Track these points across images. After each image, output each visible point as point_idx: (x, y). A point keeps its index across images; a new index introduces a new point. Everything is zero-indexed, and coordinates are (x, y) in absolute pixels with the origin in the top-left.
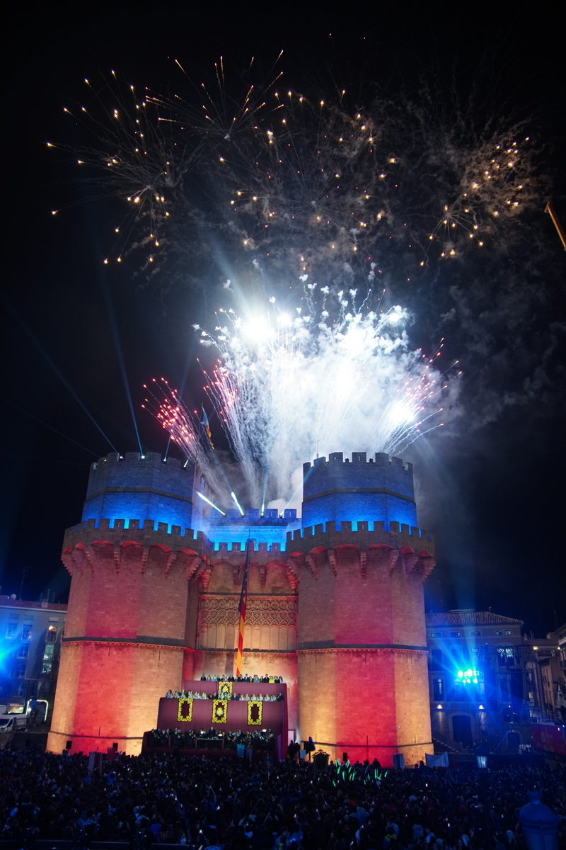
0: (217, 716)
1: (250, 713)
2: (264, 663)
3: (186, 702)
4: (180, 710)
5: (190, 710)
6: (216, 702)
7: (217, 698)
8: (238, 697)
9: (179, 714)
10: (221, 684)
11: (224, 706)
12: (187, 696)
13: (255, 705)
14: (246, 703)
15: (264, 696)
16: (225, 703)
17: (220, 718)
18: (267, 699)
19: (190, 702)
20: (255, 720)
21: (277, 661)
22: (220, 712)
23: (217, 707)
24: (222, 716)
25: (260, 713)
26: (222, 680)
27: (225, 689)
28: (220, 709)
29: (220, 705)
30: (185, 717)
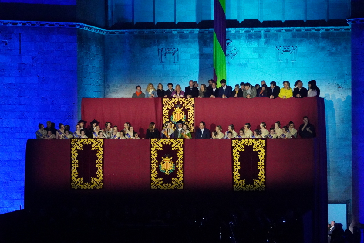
0: (161, 174)
1: (237, 165)
2: (271, 52)
3: (87, 147)
4: (75, 164)
5: (99, 164)
6: (157, 145)
7: (158, 135)
8: (210, 130)
9: (75, 173)
10: (167, 104)
11: (175, 152)
12: (89, 133)
13: (248, 148)
14: (228, 144)
15: (271, 128)
16: (177, 145)
17: (167, 178)
18: (279, 132)
19: (97, 146)
20: (249, 181)
21: (302, 48)
22: (167, 165)
23: (161, 155)
24: (174, 174)
25: (261, 165)
26: (169, 94)
27: (178, 115)
28: (167, 159)
29: (167, 151)
30: (87, 180)
